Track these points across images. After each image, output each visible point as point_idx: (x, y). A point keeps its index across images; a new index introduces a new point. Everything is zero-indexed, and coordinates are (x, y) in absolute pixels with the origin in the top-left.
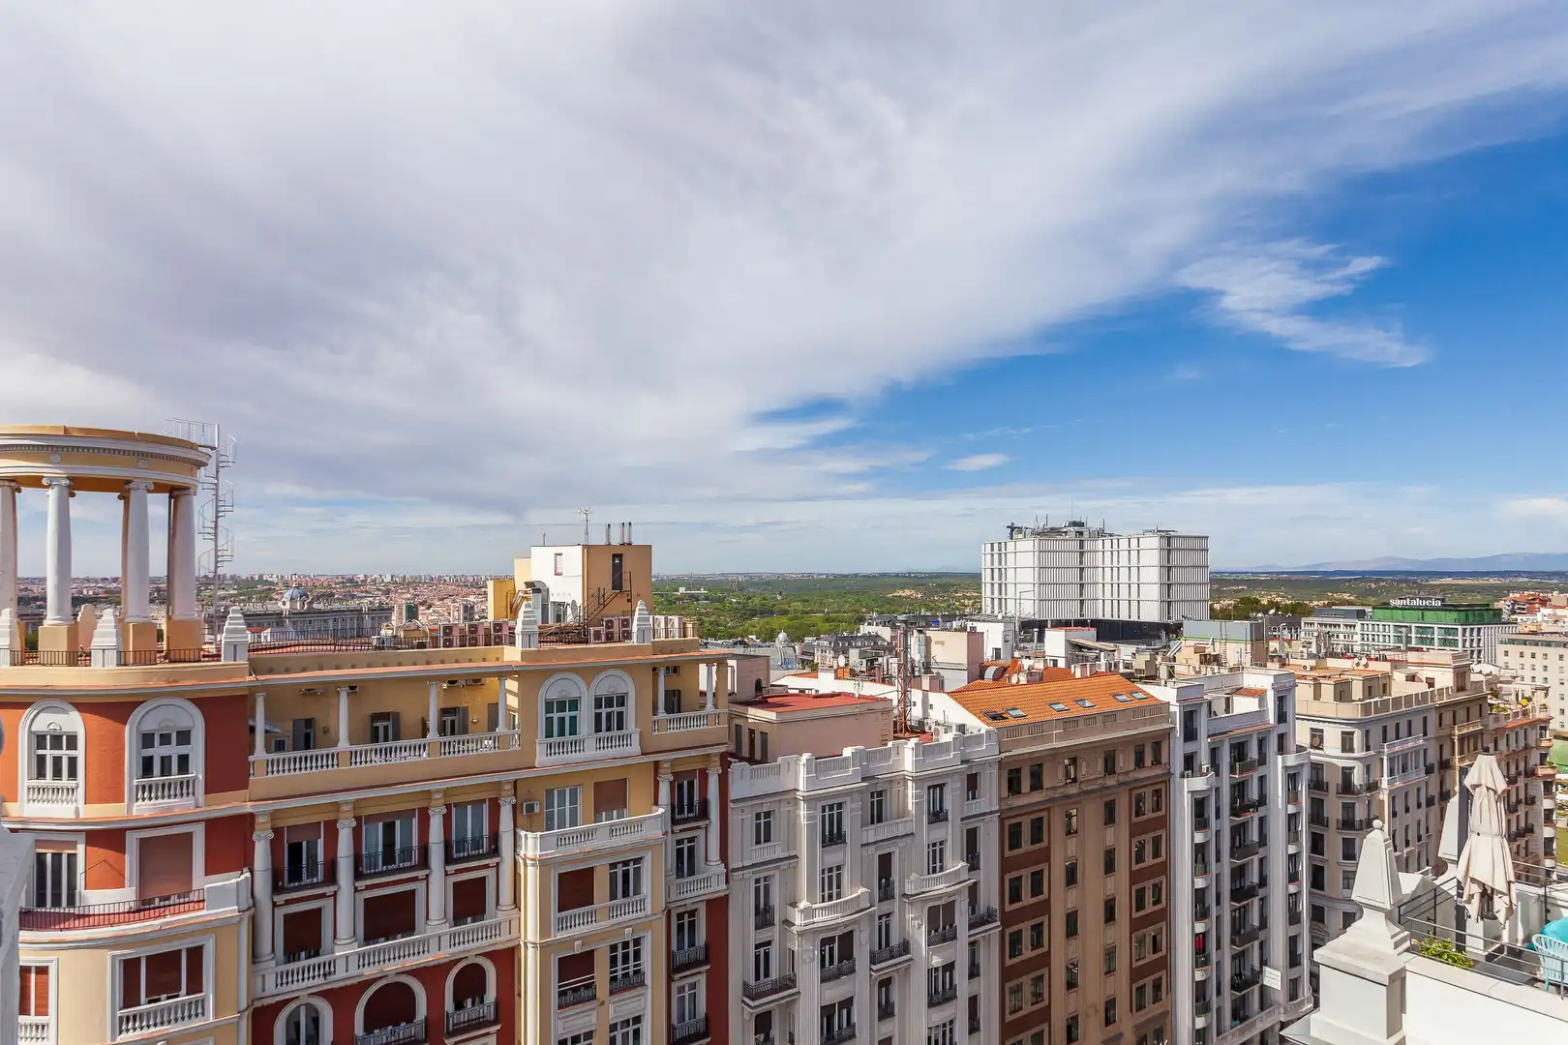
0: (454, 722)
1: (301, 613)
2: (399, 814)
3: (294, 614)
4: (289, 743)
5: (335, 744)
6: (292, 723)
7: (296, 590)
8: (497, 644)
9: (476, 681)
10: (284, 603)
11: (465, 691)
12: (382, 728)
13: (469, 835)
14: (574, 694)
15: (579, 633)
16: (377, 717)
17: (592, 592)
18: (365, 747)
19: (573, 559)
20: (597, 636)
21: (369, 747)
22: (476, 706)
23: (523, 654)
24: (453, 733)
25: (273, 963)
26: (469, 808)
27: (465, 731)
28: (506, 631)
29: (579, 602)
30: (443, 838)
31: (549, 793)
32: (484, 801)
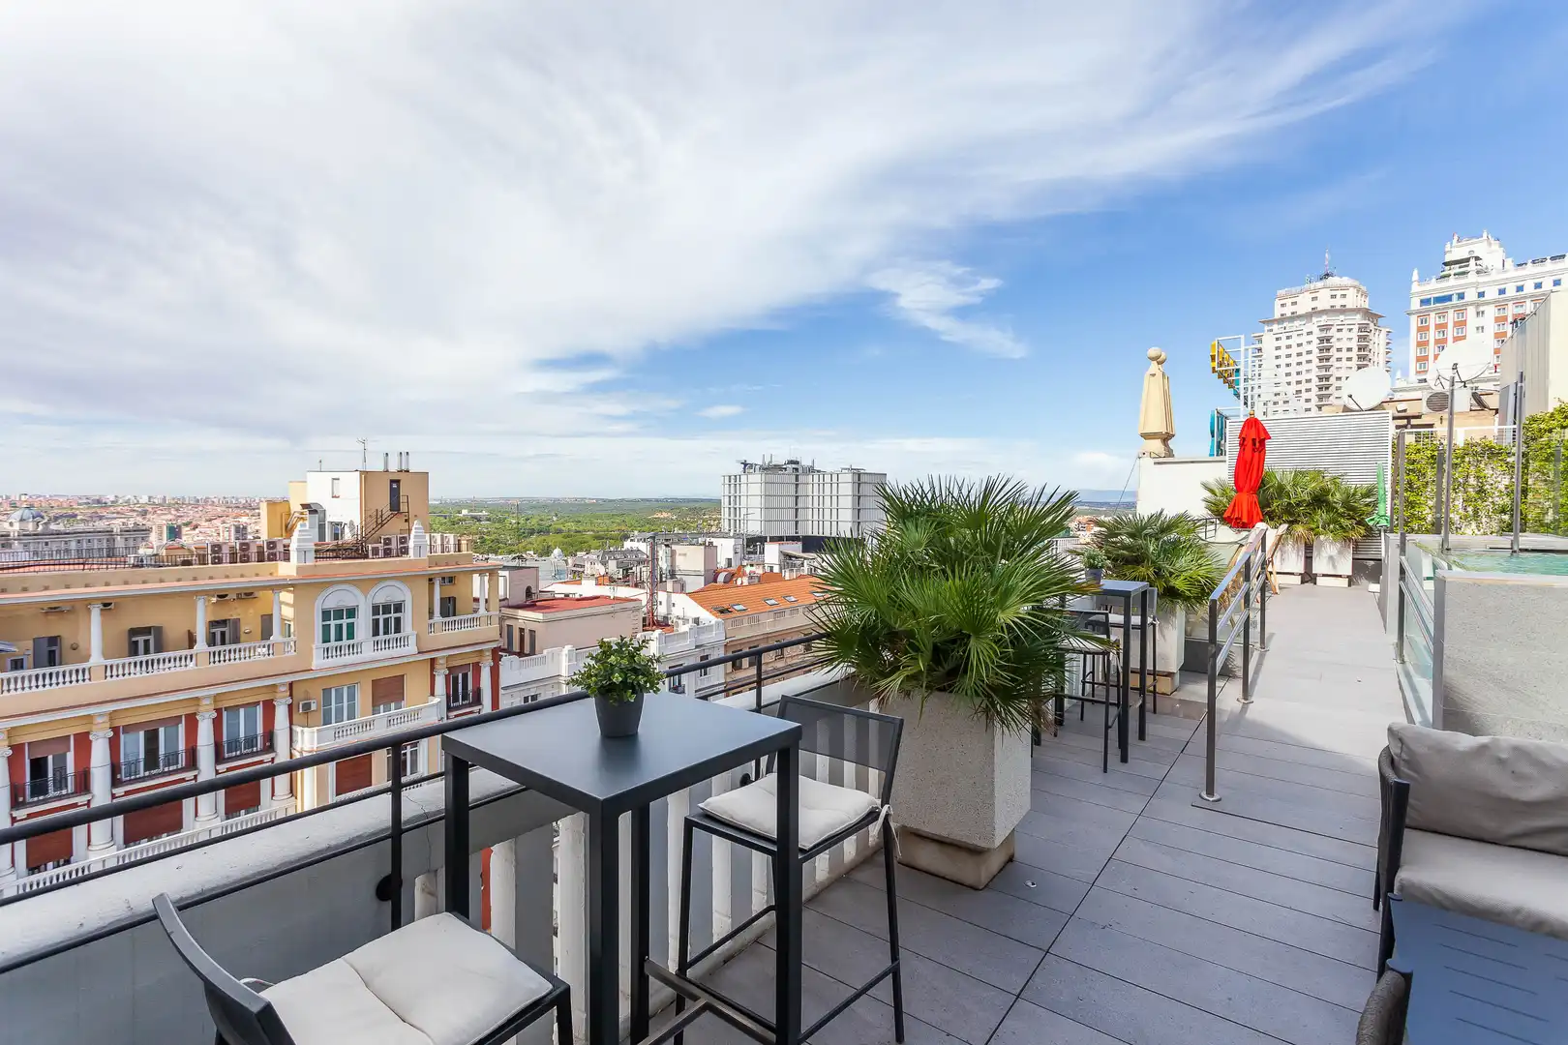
0: (223, 633)
1: (35, 535)
2: (163, 721)
3: (24, 535)
4: (29, 661)
5: (87, 658)
6: (31, 642)
7: (27, 511)
8: (270, 560)
9: (247, 595)
10: (11, 524)
11: (236, 604)
12: (142, 642)
13: (242, 735)
14: (351, 604)
15: (357, 550)
16: (134, 632)
17: (369, 513)
18: (120, 661)
19: (351, 485)
20: (375, 551)
21: (127, 660)
22: (248, 617)
23: (299, 569)
24: (223, 643)
25: (14, 876)
26: (242, 711)
27: (236, 640)
28: (280, 548)
29: (357, 522)
30: (213, 742)
31: (327, 692)
32: (258, 703)
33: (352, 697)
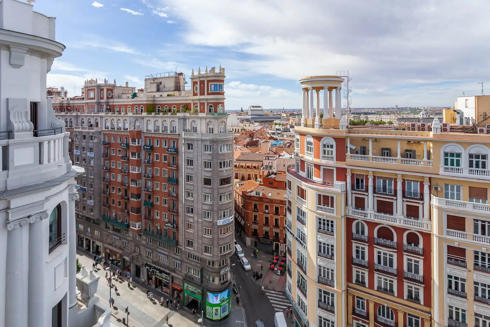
0: (409, 154)
2: (388, 178)
4: (359, 152)
6: (360, 147)
9: (418, 142)
11: (414, 145)
12: (387, 152)
13: (413, 191)
14: (458, 152)
15: (473, 129)
16: (383, 149)
17: (480, 114)
18: (379, 157)
19: (472, 101)
20: (482, 131)
21: (381, 157)
22: (419, 151)
23: (434, 135)
24: (410, 158)
25: (351, 208)
26: (413, 182)
27: (414, 158)
29: (474, 118)
30: (402, 189)
31: (446, 185)
32: (418, 181)
33: (458, 190)
